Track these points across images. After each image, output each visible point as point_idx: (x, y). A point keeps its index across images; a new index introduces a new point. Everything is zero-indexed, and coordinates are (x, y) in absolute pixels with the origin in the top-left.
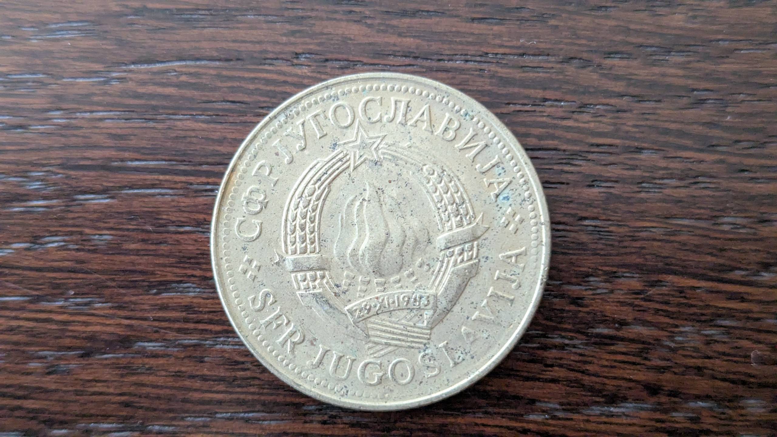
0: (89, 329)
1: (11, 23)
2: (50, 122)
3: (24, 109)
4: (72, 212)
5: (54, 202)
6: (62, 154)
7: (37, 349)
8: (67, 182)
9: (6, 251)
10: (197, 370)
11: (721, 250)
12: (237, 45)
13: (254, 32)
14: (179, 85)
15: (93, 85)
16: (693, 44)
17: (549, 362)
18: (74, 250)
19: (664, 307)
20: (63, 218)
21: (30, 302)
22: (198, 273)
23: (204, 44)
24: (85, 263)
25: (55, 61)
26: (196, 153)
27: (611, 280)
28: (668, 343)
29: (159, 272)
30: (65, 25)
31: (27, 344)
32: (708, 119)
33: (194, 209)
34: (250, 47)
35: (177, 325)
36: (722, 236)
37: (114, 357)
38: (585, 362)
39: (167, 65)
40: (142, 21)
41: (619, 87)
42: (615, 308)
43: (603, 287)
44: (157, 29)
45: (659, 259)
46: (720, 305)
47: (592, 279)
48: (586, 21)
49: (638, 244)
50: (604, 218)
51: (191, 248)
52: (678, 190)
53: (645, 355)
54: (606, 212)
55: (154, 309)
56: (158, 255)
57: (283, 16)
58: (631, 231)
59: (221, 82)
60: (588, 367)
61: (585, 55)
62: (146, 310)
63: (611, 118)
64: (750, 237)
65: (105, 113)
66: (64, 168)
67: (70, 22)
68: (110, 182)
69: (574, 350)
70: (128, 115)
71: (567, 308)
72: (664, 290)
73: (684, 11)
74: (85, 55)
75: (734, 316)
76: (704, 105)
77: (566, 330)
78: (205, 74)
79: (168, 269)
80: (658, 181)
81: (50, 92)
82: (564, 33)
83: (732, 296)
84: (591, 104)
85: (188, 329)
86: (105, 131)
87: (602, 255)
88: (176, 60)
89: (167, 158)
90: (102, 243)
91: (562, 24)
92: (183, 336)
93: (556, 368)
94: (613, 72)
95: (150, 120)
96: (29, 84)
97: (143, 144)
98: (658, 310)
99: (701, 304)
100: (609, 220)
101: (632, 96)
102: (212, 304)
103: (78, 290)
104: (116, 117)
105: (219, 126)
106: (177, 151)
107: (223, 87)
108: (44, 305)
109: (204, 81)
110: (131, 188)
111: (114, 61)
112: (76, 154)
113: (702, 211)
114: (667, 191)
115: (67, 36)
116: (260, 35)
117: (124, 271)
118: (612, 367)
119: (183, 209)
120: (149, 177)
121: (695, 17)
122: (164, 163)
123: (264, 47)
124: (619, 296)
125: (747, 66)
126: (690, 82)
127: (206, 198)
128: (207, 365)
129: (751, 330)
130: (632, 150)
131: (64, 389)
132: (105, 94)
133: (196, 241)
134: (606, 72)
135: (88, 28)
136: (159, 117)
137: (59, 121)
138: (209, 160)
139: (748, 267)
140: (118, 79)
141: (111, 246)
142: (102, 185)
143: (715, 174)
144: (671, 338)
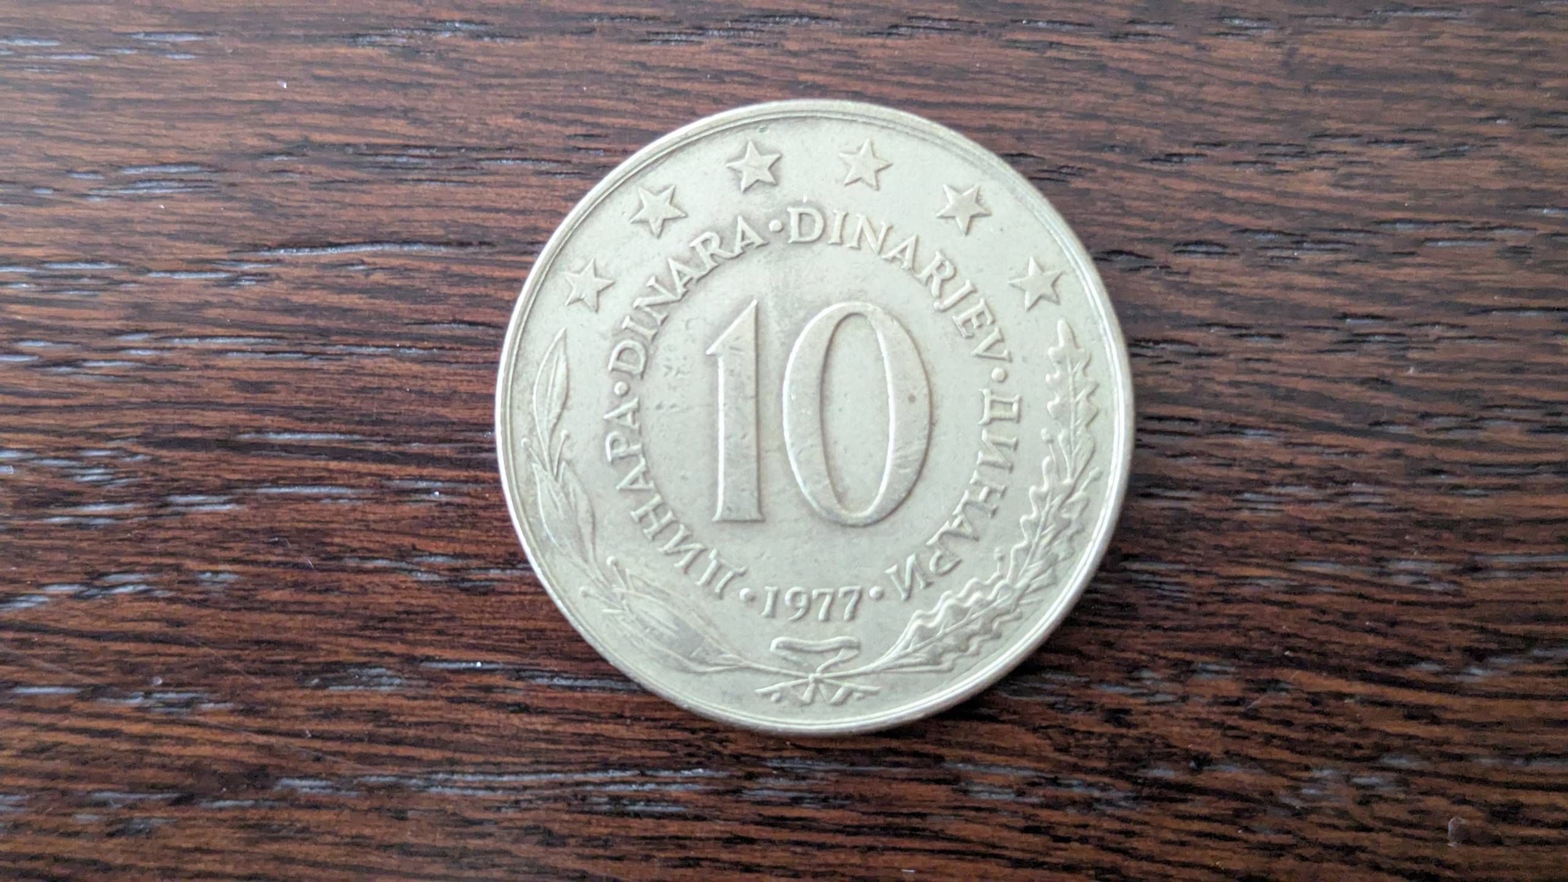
0: (189, 751)
1: (53, 165)
2: (123, 354)
3: (73, 331)
4: (160, 527)
5: (128, 508)
6: (145, 416)
7: (90, 787)
8: (152, 469)
9: (34, 599)
10: (394, 835)
11: (1393, 624)
12: (482, 215)
13: (515, 192)
14: (371, 291)
15: (206, 287)
16: (1345, 226)
17: (1061, 832)
18: (165, 599)
19: (1283, 731)
20: (143, 539)
21: (80, 698)
22: (398, 648)
23: (420, 214)
24: (184, 625)
25: (136, 239)
26: (399, 419)
27: (1182, 678)
28: (1287, 801)
29: (324, 646)
30: (154, 170)
31: (71, 778)
32: (1374, 373)
33: (393, 526)
34: (506, 221)
35: (357, 748)
36: (1397, 597)
37: (235, 808)
38: (1129, 834)
39: (346, 250)
40: (301, 167)
41: (1203, 308)
42: (1189, 730)
43: (1168, 691)
44: (329, 184)
45: (1274, 639)
46: (1389, 730)
47: (1146, 674)
48: (1141, 183)
49: (1234, 609)
50: (1170, 558)
51: (385, 600)
52: (1314, 507)
53: (1244, 823)
54: (1176, 546)
55: (315, 716)
56: (324, 614)
57: (569, 162)
58: (1220, 585)
59: (451, 285)
60: (1135, 843)
61: (1138, 248)
62: (296, 718)
63: (1186, 368)
64: (1450, 598)
65: (228, 341)
66: (148, 444)
67: (163, 164)
68: (234, 471)
69: (1110, 810)
70: (269, 344)
71: (1097, 729)
72: (1284, 698)
73: (1330, 164)
74: (192, 228)
75: (1416, 751)
76: (1365, 346)
77: (1093, 771)
78: (418, 270)
79: (343, 640)
80: (1273, 489)
81: (127, 298)
82: (1100, 204)
83: (1414, 714)
84: (1148, 341)
85: (376, 755)
86: (225, 374)
87: (1165, 630)
88: (365, 243)
89: (344, 428)
90: (218, 587)
91: (1096, 186)
92: (366, 769)
93: (1075, 845)
94: (1192, 279)
95: (313, 354)
96: (85, 281)
97: (299, 400)
98: (1274, 736)
99: (1351, 726)
100: (1182, 562)
101: (1230, 326)
102: (425, 709)
103: (169, 676)
104: (249, 348)
105: (444, 369)
106: (362, 415)
107: (451, 295)
108: (106, 704)
109: (417, 283)
110: (275, 483)
111: (246, 241)
112: (171, 417)
113: (1358, 548)
114: (1290, 509)
115: (158, 191)
116: (523, 198)
117: (258, 642)
118: (1183, 844)
119: (373, 526)
120: (309, 463)
121: (1350, 176)
122: (337, 436)
123: (532, 220)
124: (1198, 707)
125: (1447, 271)
126: (1338, 300)
127: (415, 506)
128: (411, 826)
129: (1448, 777)
130: (1226, 428)
131: (142, 864)
132: (230, 304)
133: (395, 587)
134: (1177, 278)
135: (199, 177)
136: (330, 350)
137: (140, 352)
138: (424, 434)
139: (1446, 658)
140: (255, 275)
141: (236, 593)
142: (218, 476)
143: (1383, 478)
144: (1295, 790)
